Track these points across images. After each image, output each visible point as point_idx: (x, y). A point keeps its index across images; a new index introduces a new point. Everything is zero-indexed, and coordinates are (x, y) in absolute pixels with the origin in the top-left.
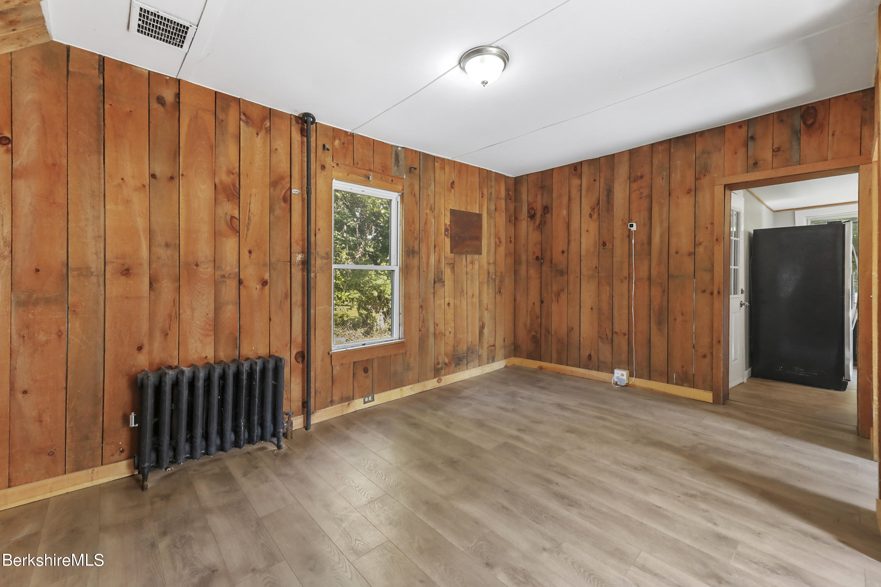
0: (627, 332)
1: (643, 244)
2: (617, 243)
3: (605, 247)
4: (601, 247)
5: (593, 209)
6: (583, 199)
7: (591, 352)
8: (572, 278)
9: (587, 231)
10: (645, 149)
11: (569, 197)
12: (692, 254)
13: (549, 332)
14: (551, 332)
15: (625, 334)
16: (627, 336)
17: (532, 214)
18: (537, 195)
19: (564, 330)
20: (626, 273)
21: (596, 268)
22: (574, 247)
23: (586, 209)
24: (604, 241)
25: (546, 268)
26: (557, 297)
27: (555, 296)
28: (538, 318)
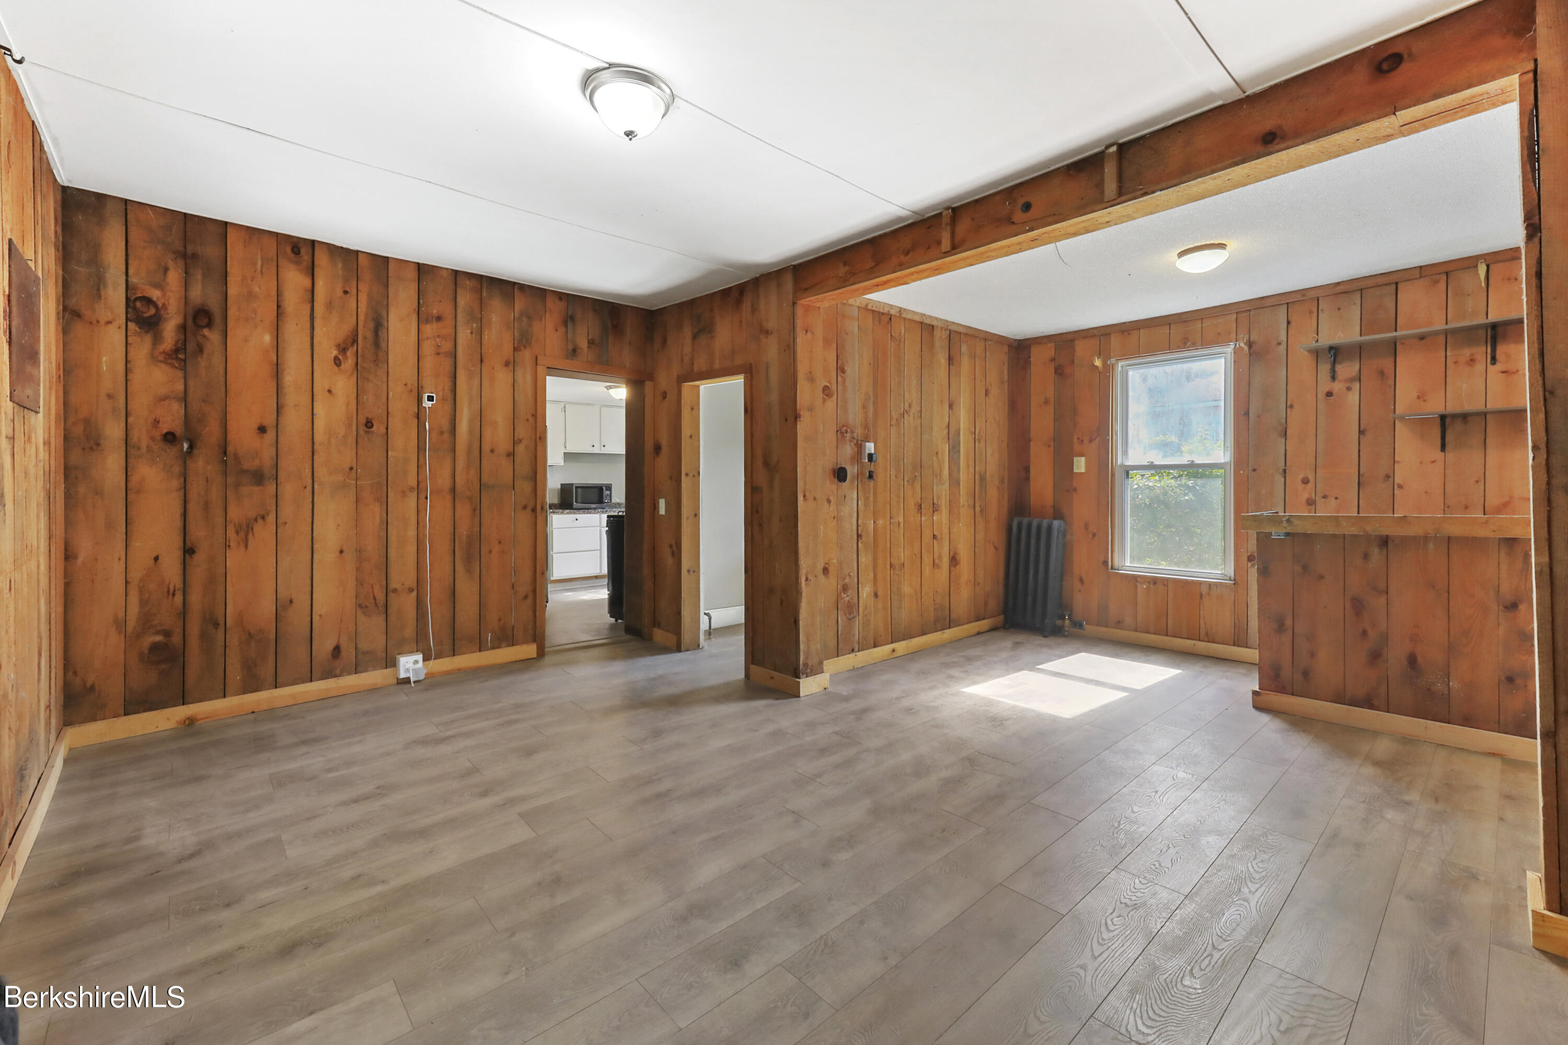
0: (414, 585)
1: (442, 433)
2: (396, 423)
3: (371, 430)
4: (362, 429)
5: (343, 350)
6: (318, 323)
7: (338, 641)
8: (288, 489)
9: (329, 391)
10: (444, 273)
11: (278, 307)
12: (511, 455)
13: (216, 625)
14: (221, 621)
15: (411, 590)
16: (415, 593)
17: (146, 315)
18: (166, 270)
19: (266, 608)
20: (412, 481)
21: (351, 469)
22: (294, 421)
23: (326, 345)
24: (367, 418)
25: (203, 464)
26: (242, 534)
27: (237, 532)
28: (174, 595)
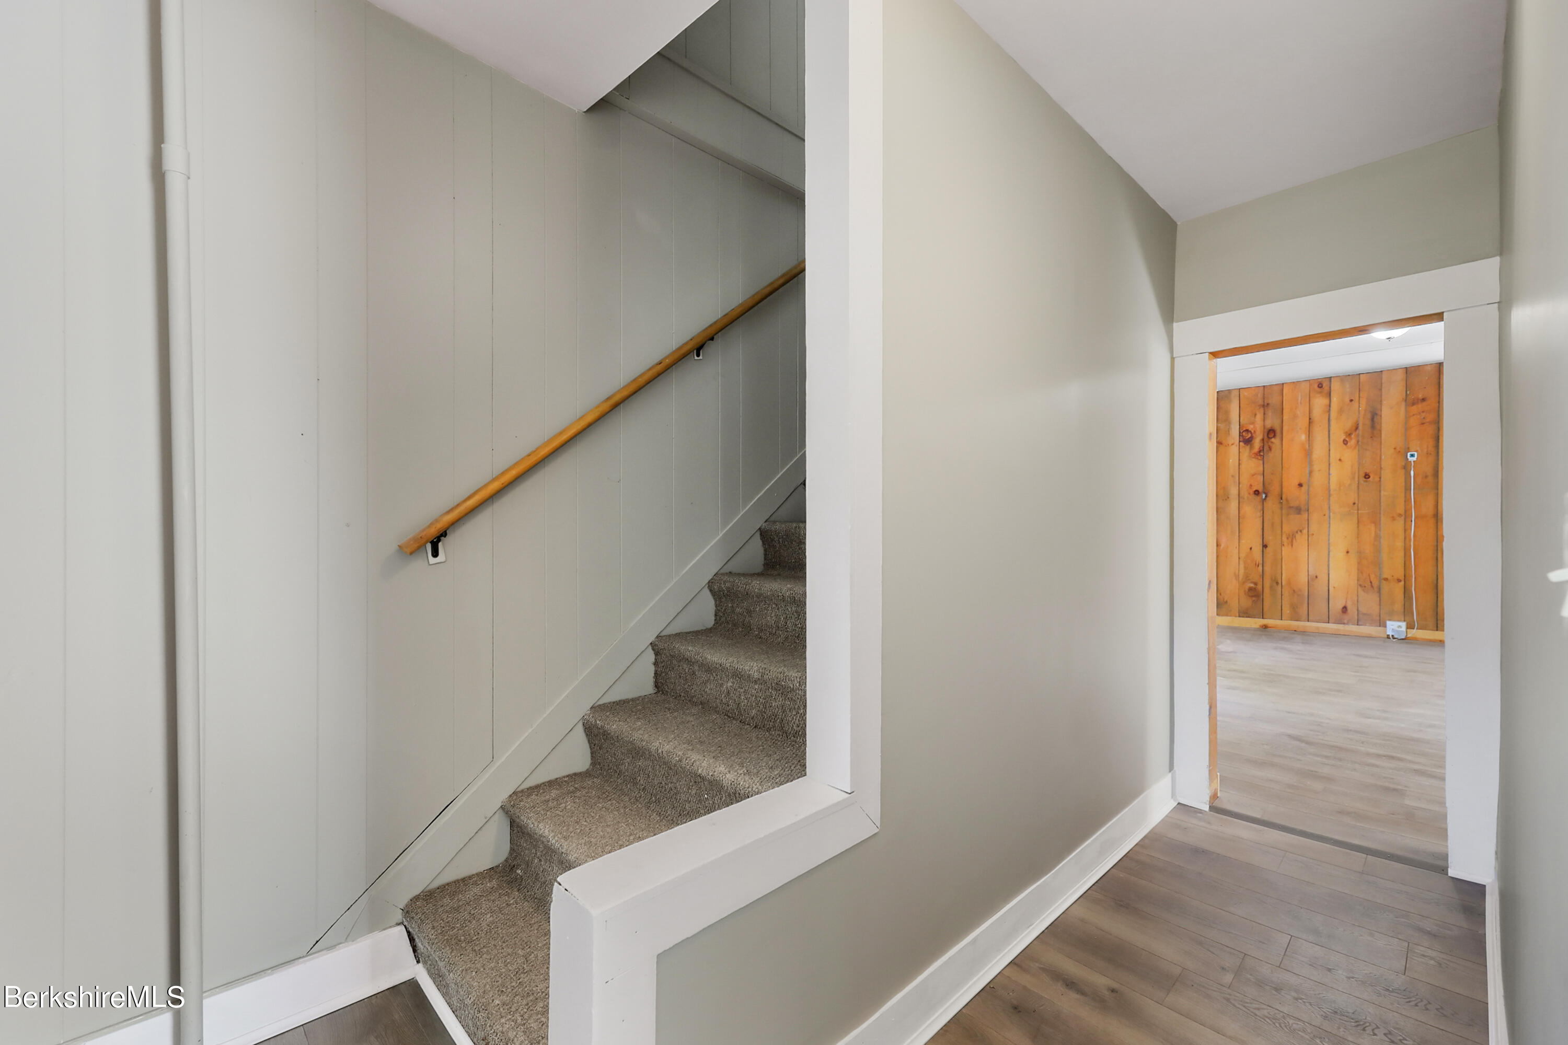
0: (1402, 578)
1: (1426, 477)
2: (1387, 474)
3: (1368, 480)
4: (1362, 479)
5: (1349, 435)
6: (1333, 423)
7: (1346, 602)
8: (1315, 517)
9: (1340, 460)
10: (1429, 368)
11: (1310, 419)
13: (1277, 583)
14: (1280, 583)
15: (1399, 581)
16: (1402, 583)
17: (1247, 438)
18: (1255, 415)
19: (1303, 579)
20: (1400, 509)
21: (1354, 504)
22: (1318, 479)
23: (1338, 434)
24: (1366, 473)
25: (1271, 504)
26: (1290, 539)
27: (1288, 538)
28: (1258, 566)
